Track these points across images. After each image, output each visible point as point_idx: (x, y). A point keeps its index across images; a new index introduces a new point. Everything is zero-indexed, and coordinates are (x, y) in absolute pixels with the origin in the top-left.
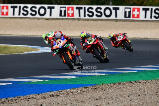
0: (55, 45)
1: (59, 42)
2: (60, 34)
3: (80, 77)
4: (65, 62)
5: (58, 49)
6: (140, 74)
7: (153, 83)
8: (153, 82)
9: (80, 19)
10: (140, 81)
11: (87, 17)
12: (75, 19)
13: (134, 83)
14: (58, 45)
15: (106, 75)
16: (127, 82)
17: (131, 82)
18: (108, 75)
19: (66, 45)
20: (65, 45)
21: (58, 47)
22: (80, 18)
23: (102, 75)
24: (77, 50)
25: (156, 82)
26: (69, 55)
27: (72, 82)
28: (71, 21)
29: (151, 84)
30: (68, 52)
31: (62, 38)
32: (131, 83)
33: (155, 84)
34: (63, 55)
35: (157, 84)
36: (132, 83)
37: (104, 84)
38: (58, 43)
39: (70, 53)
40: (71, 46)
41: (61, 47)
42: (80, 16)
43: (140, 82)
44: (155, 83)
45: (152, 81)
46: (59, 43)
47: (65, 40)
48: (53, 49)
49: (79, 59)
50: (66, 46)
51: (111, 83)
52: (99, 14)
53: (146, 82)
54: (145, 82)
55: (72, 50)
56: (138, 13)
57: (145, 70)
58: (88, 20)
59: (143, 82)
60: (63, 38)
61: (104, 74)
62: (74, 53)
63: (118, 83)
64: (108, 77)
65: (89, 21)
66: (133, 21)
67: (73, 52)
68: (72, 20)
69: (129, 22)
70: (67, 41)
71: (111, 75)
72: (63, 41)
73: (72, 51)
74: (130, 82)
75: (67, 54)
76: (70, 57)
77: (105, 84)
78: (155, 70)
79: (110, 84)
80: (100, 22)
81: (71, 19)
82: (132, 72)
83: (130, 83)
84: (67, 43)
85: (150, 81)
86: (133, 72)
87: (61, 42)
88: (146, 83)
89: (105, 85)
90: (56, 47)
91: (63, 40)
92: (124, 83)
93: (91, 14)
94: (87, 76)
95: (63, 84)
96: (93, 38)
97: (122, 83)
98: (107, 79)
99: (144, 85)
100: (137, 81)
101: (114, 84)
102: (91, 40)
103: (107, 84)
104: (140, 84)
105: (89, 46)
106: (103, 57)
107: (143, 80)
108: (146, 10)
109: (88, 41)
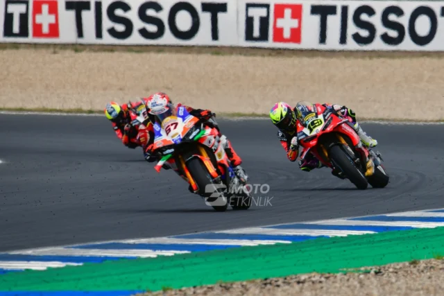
0: (161, 135)
1: (172, 125)
2: (164, 102)
3: (81, 264)
4: (194, 188)
5: (170, 147)
6: (303, 252)
7: (350, 283)
8: (348, 280)
9: (81, 45)
10: (303, 278)
11: (107, 39)
12: (64, 46)
13: (278, 286)
14: (167, 134)
15: (176, 256)
16: (253, 282)
17: (268, 281)
18: (184, 256)
19: (194, 134)
20: (192, 132)
21: (170, 141)
22: (81, 41)
23: (163, 257)
24: (230, 149)
25: (361, 282)
26: (208, 164)
28: (46, 55)
29: (343, 288)
30: (201, 155)
31: (181, 113)
32: (268, 286)
33: (355, 287)
34: (187, 164)
35: (363, 290)
36: (270, 283)
37: (168, 289)
38: (170, 130)
39: (208, 158)
40: (211, 134)
41: (179, 142)
42: (80, 34)
43: (303, 282)
44: (356, 283)
45: (346, 278)
46: (172, 127)
47: (191, 117)
48: (155, 148)
49: (239, 177)
50: (195, 136)
51: (194, 284)
52: (152, 28)
53: (323, 279)
54: (321, 282)
55: (213, 148)
56: (295, 23)
57: (323, 236)
58: (112, 51)
59: (313, 282)
60: (184, 112)
61: (170, 253)
62: (222, 157)
63: (221, 286)
64: (184, 262)
65: (116, 54)
66: (279, 52)
67: (220, 155)
68: (52, 50)
69: (263, 56)
70: (197, 120)
71: (196, 256)
72: (184, 120)
73: (216, 150)
74: (266, 283)
75: (201, 162)
76: (212, 170)
77: (171, 289)
78: (356, 236)
79: (192, 290)
80: (153, 56)
81: (47, 46)
82: (272, 242)
83: (266, 284)
84: (197, 126)
85: (339, 275)
86: (277, 245)
87: (176, 124)
88: (324, 285)
89: (173, 293)
90: (164, 141)
91: (184, 118)
92: (243, 286)
93: (120, 28)
94: (106, 258)
96: (320, 114)
97: (234, 286)
98: (181, 269)
99: (318, 291)
100: (292, 279)
101: (205, 289)
102: (315, 122)
103: (180, 290)
104: (301, 289)
105: (313, 143)
106: (364, 169)
107: (313, 274)
108: (323, 12)
109: (305, 126)
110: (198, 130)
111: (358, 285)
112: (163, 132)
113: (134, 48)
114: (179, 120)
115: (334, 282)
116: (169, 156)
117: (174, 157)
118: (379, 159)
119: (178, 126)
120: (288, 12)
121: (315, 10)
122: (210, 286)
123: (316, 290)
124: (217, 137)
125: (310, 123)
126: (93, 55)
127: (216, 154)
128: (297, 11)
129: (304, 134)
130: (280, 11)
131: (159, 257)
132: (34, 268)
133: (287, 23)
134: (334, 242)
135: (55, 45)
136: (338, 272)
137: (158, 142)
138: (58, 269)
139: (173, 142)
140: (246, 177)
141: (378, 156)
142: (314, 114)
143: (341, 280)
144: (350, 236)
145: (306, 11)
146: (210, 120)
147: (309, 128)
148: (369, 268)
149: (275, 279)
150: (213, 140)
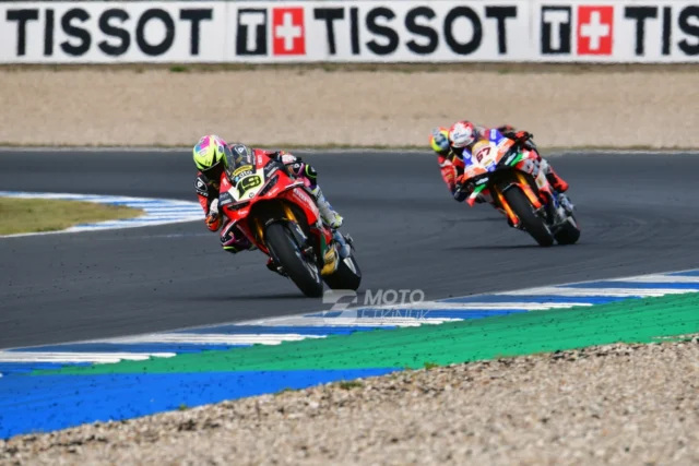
0: (471, 163)
1: (484, 150)
3: (324, 336)
4: (515, 221)
5: (483, 176)
6: (607, 317)
7: (665, 354)
8: (662, 351)
10: (604, 349)
11: (366, 55)
12: (312, 66)
13: (573, 360)
14: (479, 161)
15: (445, 324)
16: (541, 355)
17: (560, 354)
18: (455, 325)
19: (510, 159)
20: (508, 157)
21: (483, 169)
22: (333, 58)
23: (429, 326)
24: (553, 175)
25: (679, 353)
26: (528, 192)
27: (281, 360)
29: (656, 361)
30: (519, 182)
31: (493, 136)
32: (560, 360)
33: (671, 359)
34: (504, 194)
35: (681, 362)
36: (563, 357)
37: (432, 366)
38: (481, 156)
39: (528, 186)
40: (530, 158)
41: (493, 169)
42: (332, 50)
43: (605, 355)
44: (672, 354)
45: (660, 348)
46: (484, 153)
47: (506, 140)
48: (465, 178)
49: (564, 206)
50: (511, 162)
51: (467, 360)
52: (423, 41)
53: (630, 350)
54: (627, 354)
56: (604, 30)
57: (632, 297)
59: (618, 354)
60: (497, 135)
61: (438, 321)
62: (544, 185)
63: (500, 361)
64: (454, 331)
65: (378, 74)
67: (540, 182)
68: (297, 70)
69: (563, 72)
70: (512, 142)
71: (470, 324)
72: (497, 143)
73: (536, 176)
74: (557, 355)
75: (521, 190)
76: (533, 199)
77: (437, 366)
78: (675, 295)
79: (463, 366)
80: (425, 76)
81: (291, 66)
82: (568, 305)
83: (556, 358)
84: (513, 150)
85: (651, 345)
86: (574, 309)
87: (489, 149)
88: (631, 357)
89: (439, 370)
90: (476, 169)
91: (497, 141)
92: (527, 360)
93: (383, 41)
95: (239, 369)
96: (260, 167)
97: (517, 361)
98: (451, 341)
99: (623, 366)
100: (590, 351)
101: (479, 365)
102: (250, 180)
103: (448, 367)
104: (602, 364)
105: (243, 213)
106: (321, 264)
107: (618, 345)
108: (639, 14)
109: (233, 183)
110: (514, 155)
111: (675, 357)
112: (474, 160)
113: (401, 67)
114: (492, 144)
115: (644, 354)
116: (483, 186)
117: (489, 188)
118: (347, 248)
119: (491, 152)
120: (595, 16)
121: (631, 12)
122: (485, 361)
123: (621, 364)
124: (537, 162)
125: (241, 180)
126: (348, 76)
127: (537, 181)
128: (607, 15)
129: (230, 197)
130: (585, 15)
131: (423, 325)
132: (265, 343)
133: (594, 30)
134: (647, 304)
135: (301, 65)
136: (650, 341)
137: (470, 171)
138: (295, 342)
139: (487, 170)
140: (571, 206)
141: (348, 242)
142: (251, 167)
143: (653, 351)
144: (667, 296)
145: (618, 14)
146: (527, 142)
147: (240, 188)
148: (690, 336)
149: (569, 352)
150: (532, 166)
